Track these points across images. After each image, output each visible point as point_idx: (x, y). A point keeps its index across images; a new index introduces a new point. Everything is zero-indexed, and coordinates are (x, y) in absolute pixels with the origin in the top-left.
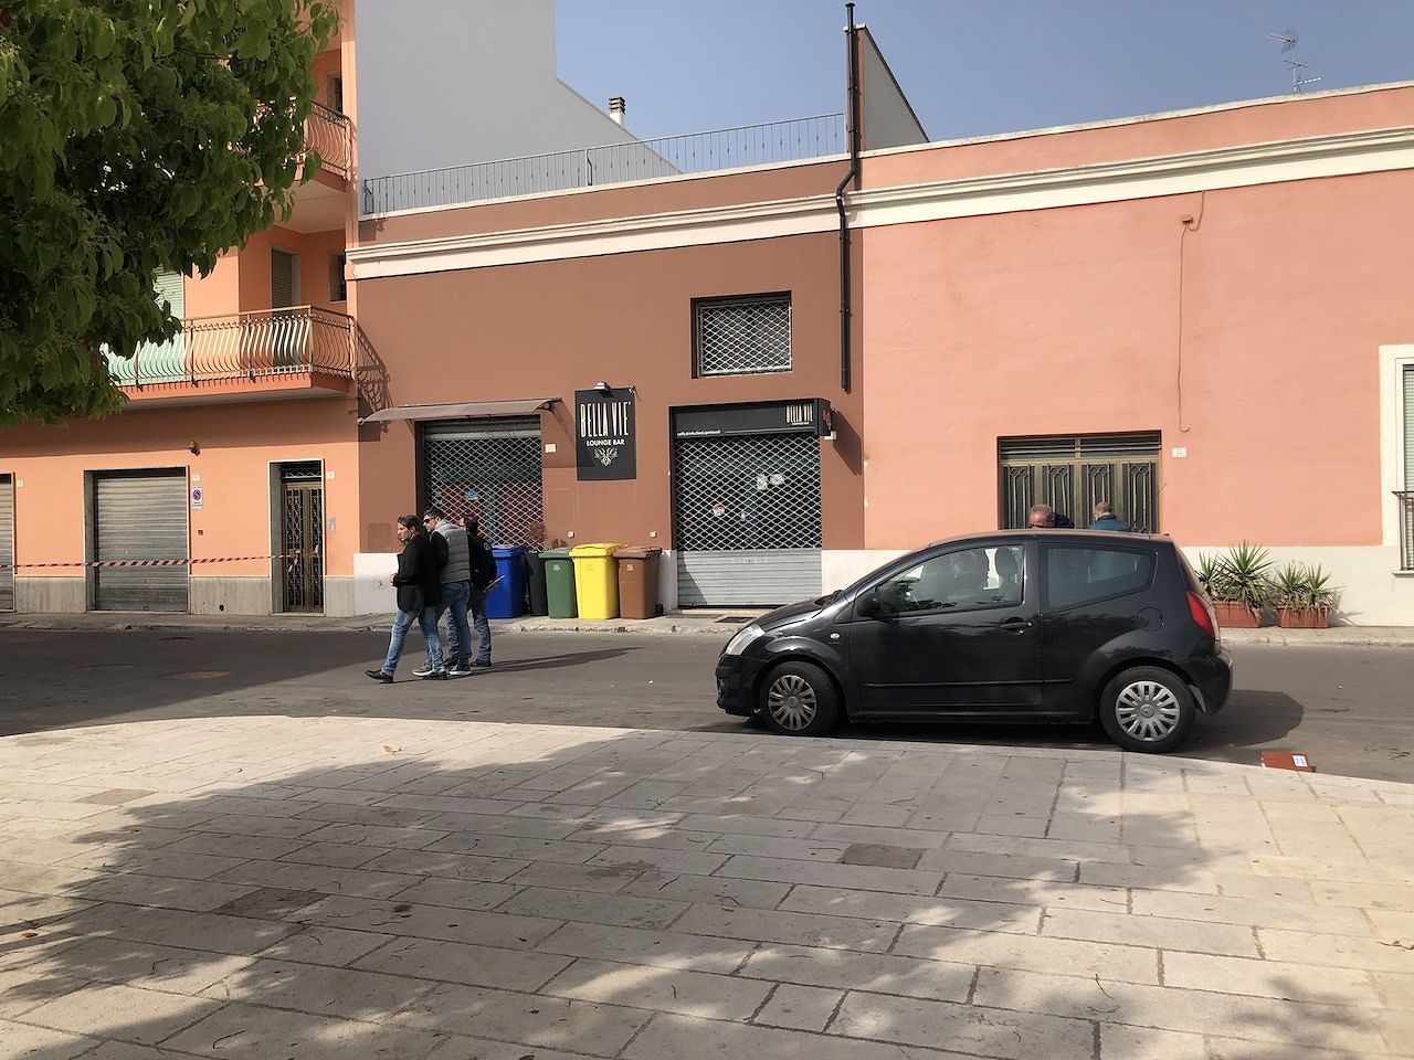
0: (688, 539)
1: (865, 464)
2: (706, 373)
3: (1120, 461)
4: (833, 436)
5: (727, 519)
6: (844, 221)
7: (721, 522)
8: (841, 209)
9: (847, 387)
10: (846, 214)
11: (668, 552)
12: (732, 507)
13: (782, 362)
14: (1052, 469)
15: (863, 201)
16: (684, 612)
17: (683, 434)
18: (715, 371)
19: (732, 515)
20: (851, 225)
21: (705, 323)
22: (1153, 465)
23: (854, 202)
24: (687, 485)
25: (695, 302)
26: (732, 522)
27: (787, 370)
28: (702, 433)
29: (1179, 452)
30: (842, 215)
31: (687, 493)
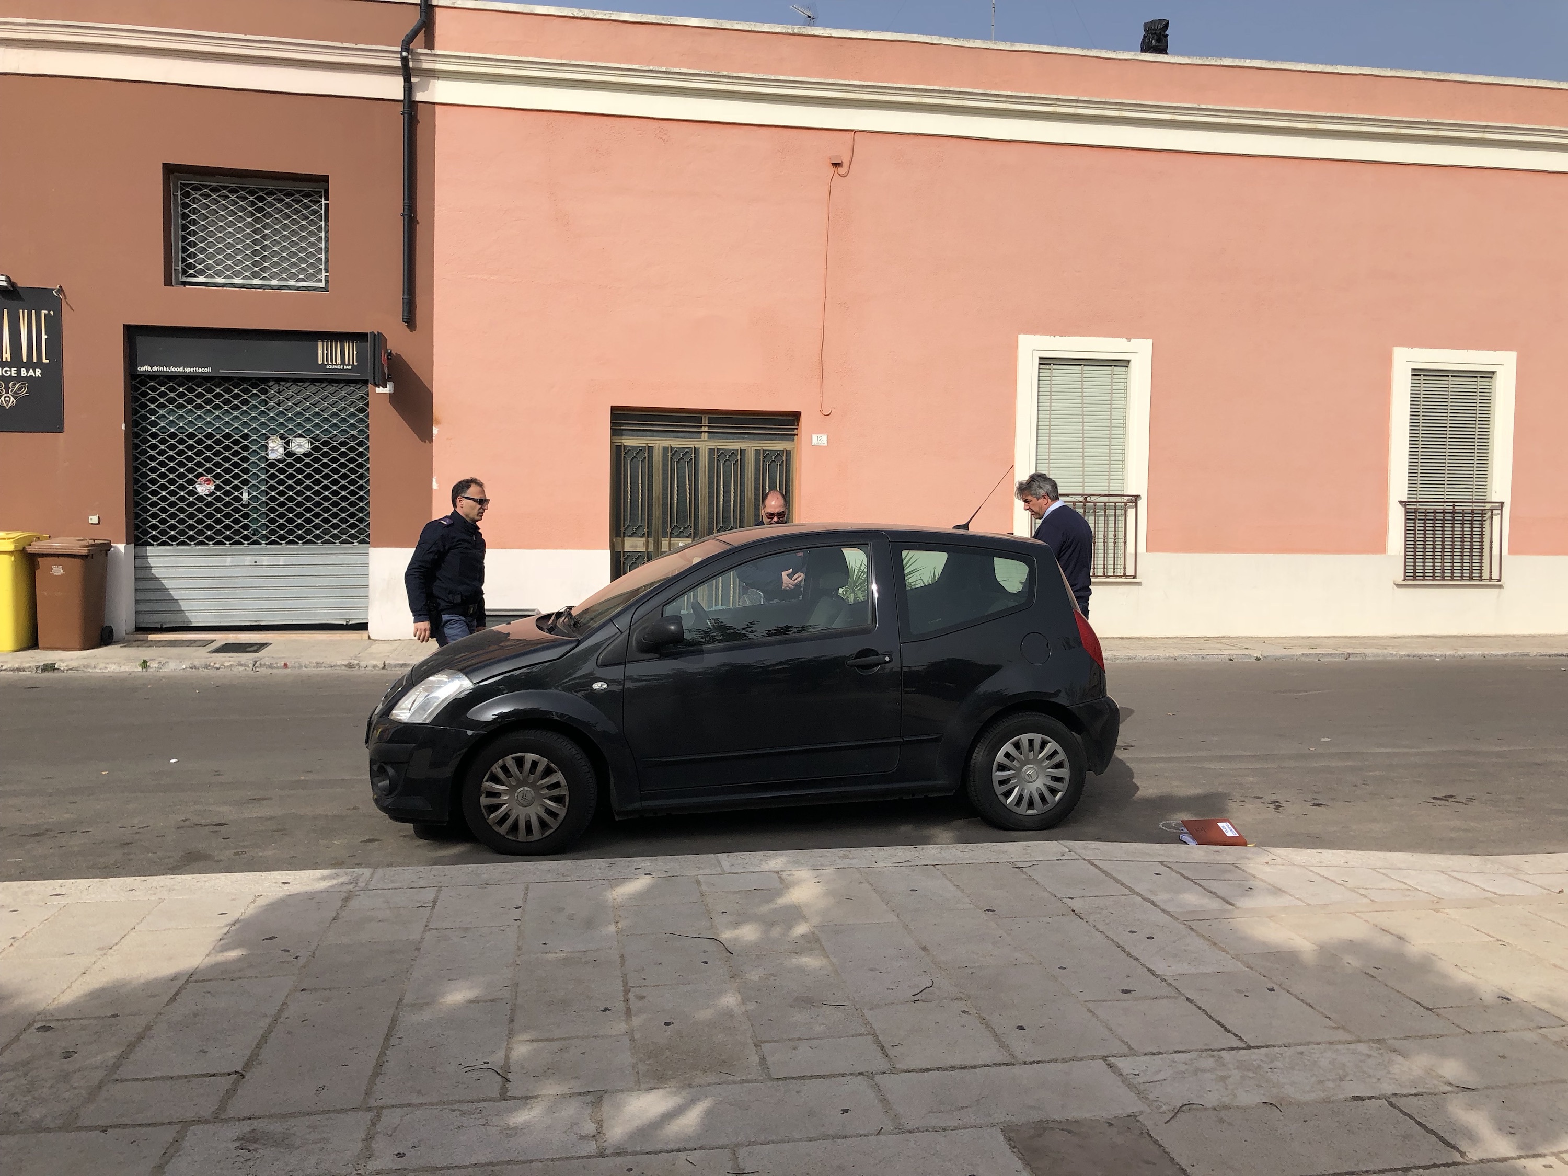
0: (154, 527)
1: (435, 431)
2: (184, 279)
3: (751, 446)
4: (388, 390)
5: (218, 499)
6: (409, 89)
7: (209, 505)
8: (406, 72)
9: (410, 320)
10: (413, 80)
11: (121, 547)
12: (227, 482)
13: (309, 277)
14: (674, 451)
15: (439, 66)
16: (152, 637)
17: (146, 368)
18: (201, 279)
19: (227, 493)
20: (419, 96)
21: (185, 206)
22: (788, 453)
23: (426, 65)
24: (153, 447)
25: (170, 170)
26: (227, 505)
27: (315, 289)
28: (181, 369)
29: (819, 440)
30: (407, 80)
31: (152, 458)
